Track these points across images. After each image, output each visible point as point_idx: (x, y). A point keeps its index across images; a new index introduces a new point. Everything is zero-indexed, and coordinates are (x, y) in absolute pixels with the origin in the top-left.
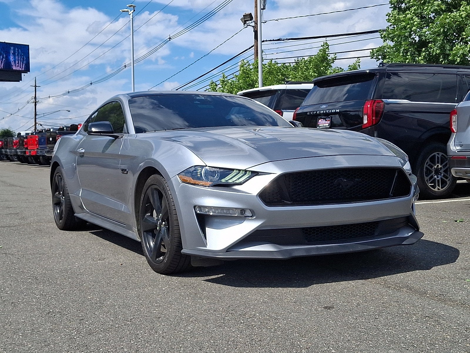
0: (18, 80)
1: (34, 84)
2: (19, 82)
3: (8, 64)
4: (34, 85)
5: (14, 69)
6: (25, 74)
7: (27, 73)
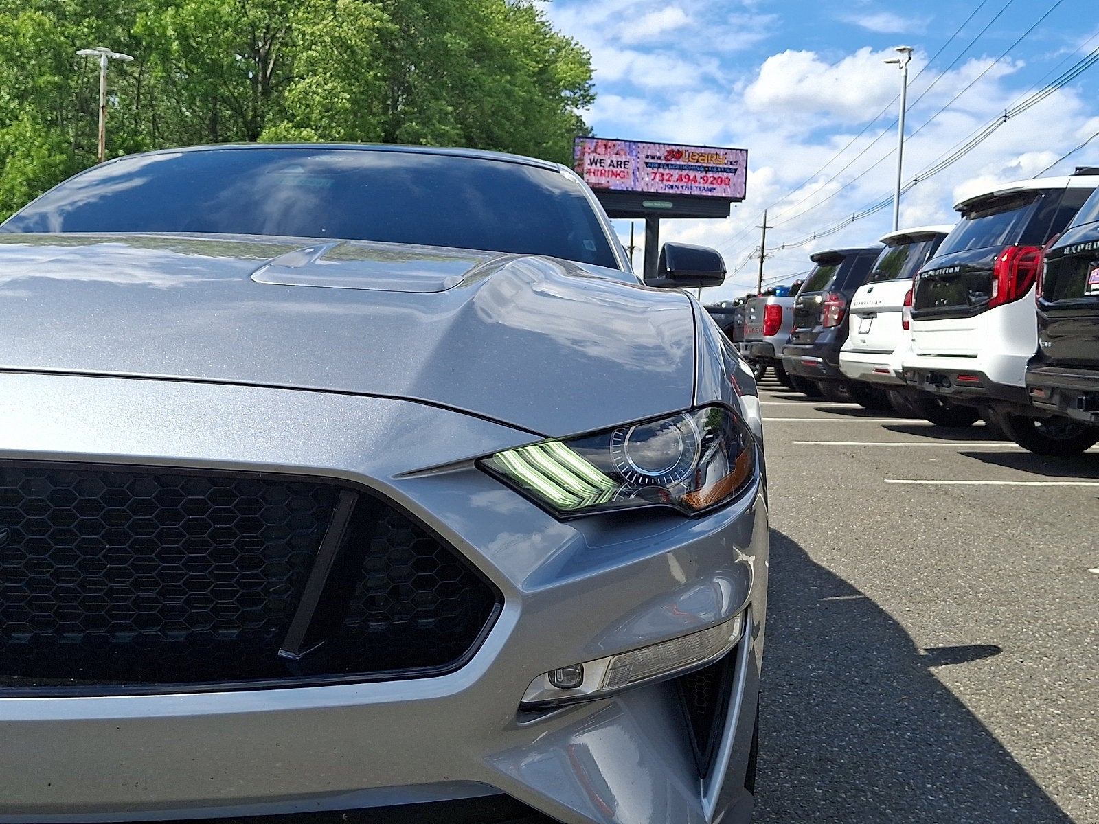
1: (763, 222)
4: (762, 225)
6: (737, 204)
7: (742, 202)
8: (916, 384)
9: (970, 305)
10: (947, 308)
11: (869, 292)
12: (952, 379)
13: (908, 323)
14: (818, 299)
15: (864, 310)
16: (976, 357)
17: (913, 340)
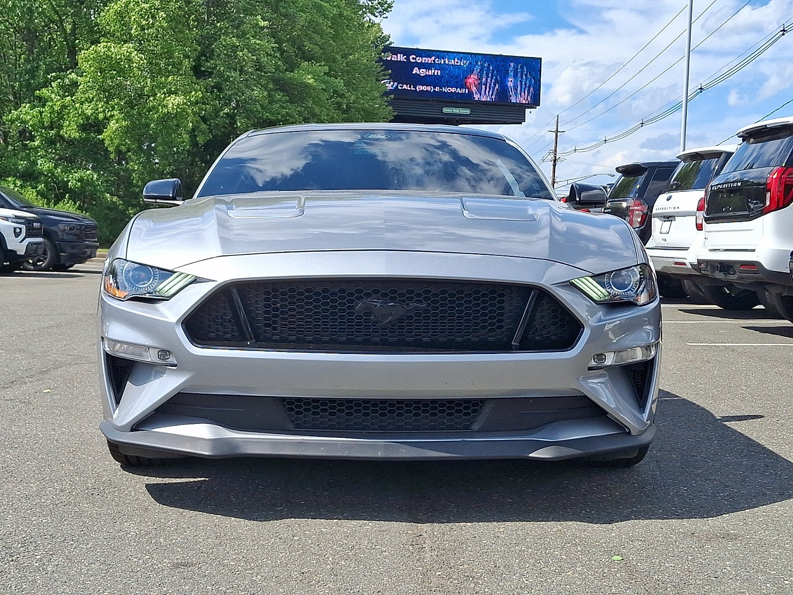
0: (521, 121)
1: (555, 127)
2: (521, 124)
3: (503, 93)
4: (554, 130)
5: (512, 101)
6: (531, 110)
7: (536, 108)
8: (708, 273)
9: (749, 212)
10: (731, 214)
11: (668, 200)
12: (737, 268)
13: (702, 224)
14: (624, 205)
15: (665, 215)
16: (754, 250)
17: (705, 238)
